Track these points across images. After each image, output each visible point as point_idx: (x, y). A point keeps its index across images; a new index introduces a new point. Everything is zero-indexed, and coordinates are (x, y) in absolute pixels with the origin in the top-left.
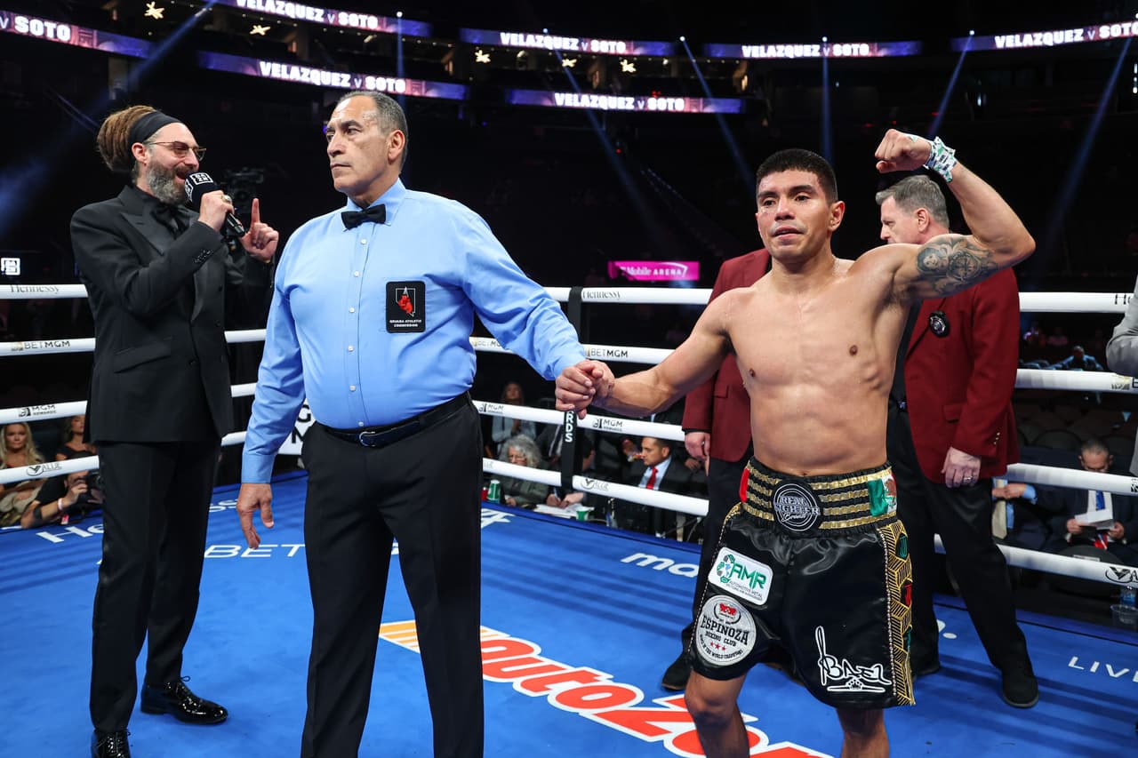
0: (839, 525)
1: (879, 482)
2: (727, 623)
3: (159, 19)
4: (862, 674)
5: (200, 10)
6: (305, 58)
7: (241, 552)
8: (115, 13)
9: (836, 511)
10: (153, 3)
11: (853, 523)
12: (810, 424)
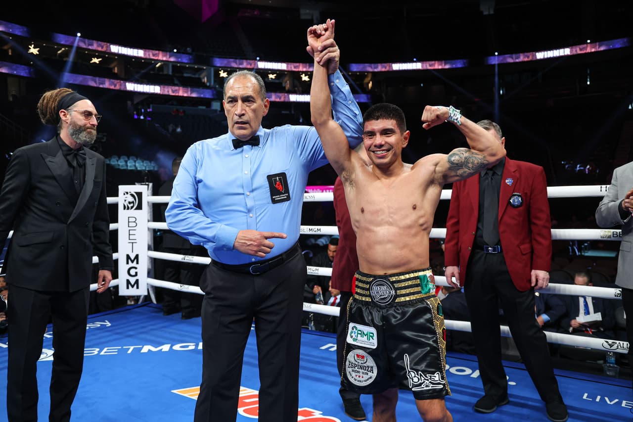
0: (405, 299)
1: (425, 276)
2: (361, 363)
3: (37, 54)
4: (430, 379)
5: (61, 49)
6: (123, 76)
7: (99, 352)
8: (10, 51)
9: (403, 292)
10: (33, 46)
11: (413, 297)
12: (389, 246)
